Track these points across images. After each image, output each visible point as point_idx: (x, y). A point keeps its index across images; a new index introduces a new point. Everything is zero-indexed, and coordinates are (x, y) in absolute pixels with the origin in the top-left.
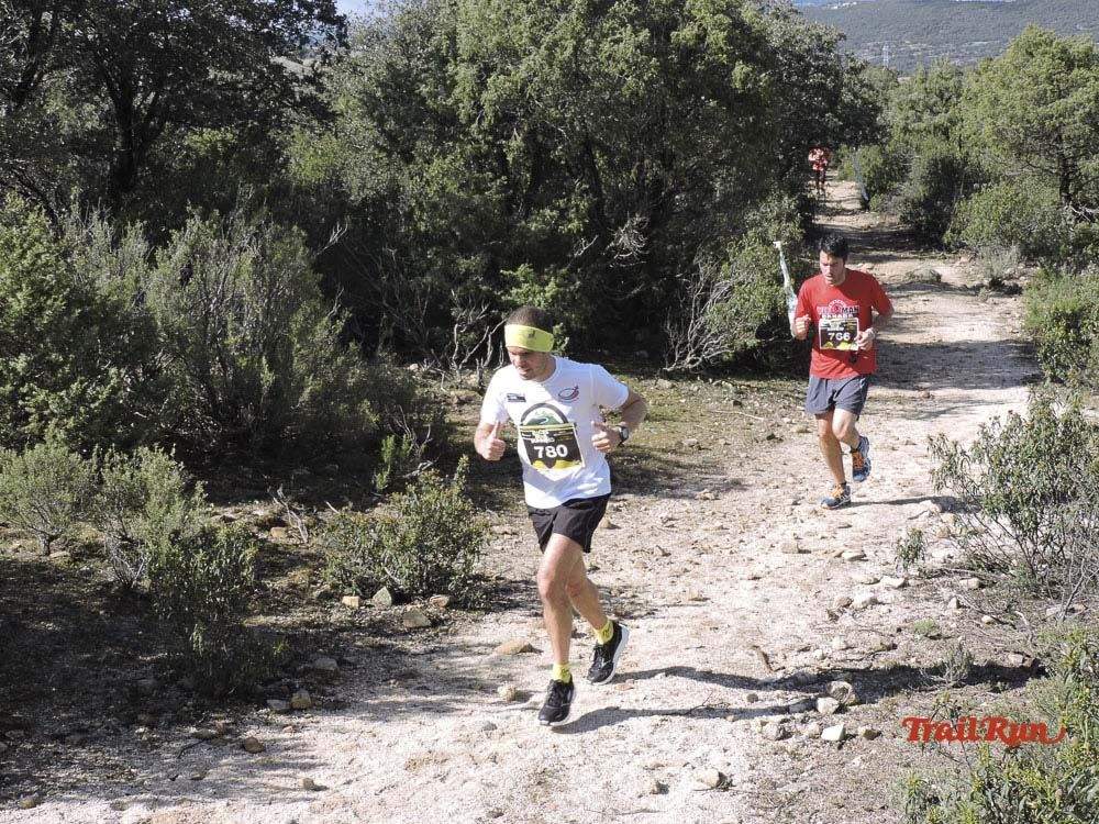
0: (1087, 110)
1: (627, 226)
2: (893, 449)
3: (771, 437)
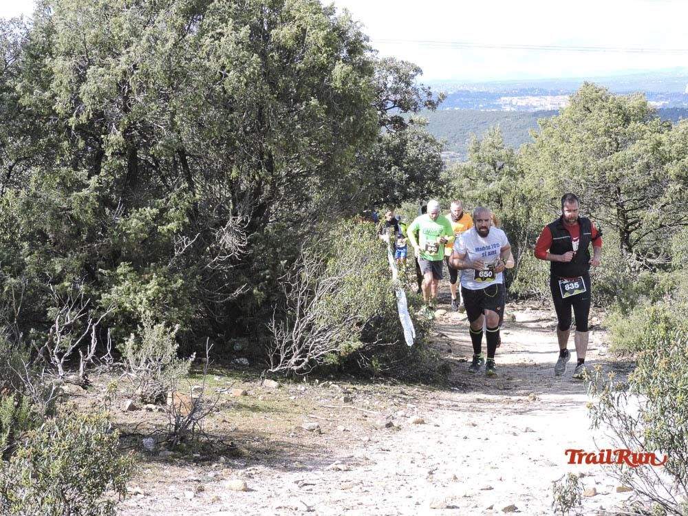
0: (646, 160)
1: (229, 223)
2: (515, 434)
3: (389, 425)
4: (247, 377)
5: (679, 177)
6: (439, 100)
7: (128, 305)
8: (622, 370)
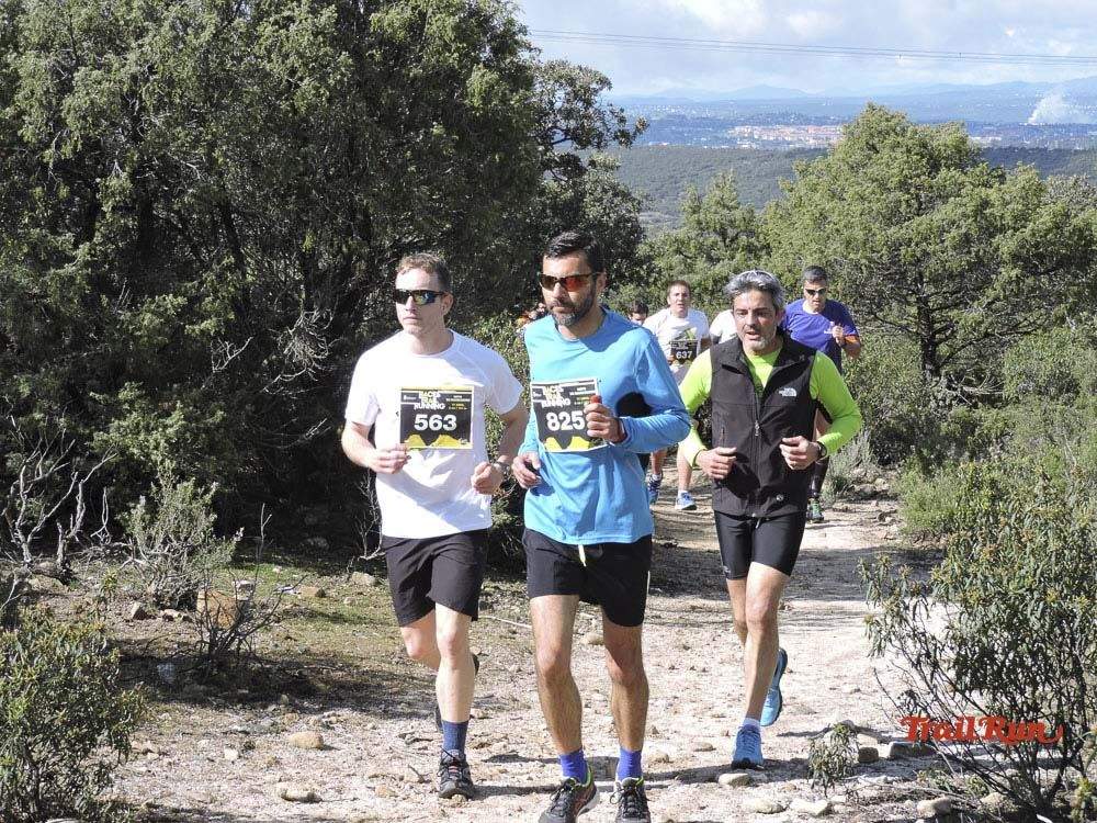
1: (300, 322)
4: (326, 567)
5: (1015, 257)
6: (638, 130)
7: (135, 451)
8: (922, 563)
